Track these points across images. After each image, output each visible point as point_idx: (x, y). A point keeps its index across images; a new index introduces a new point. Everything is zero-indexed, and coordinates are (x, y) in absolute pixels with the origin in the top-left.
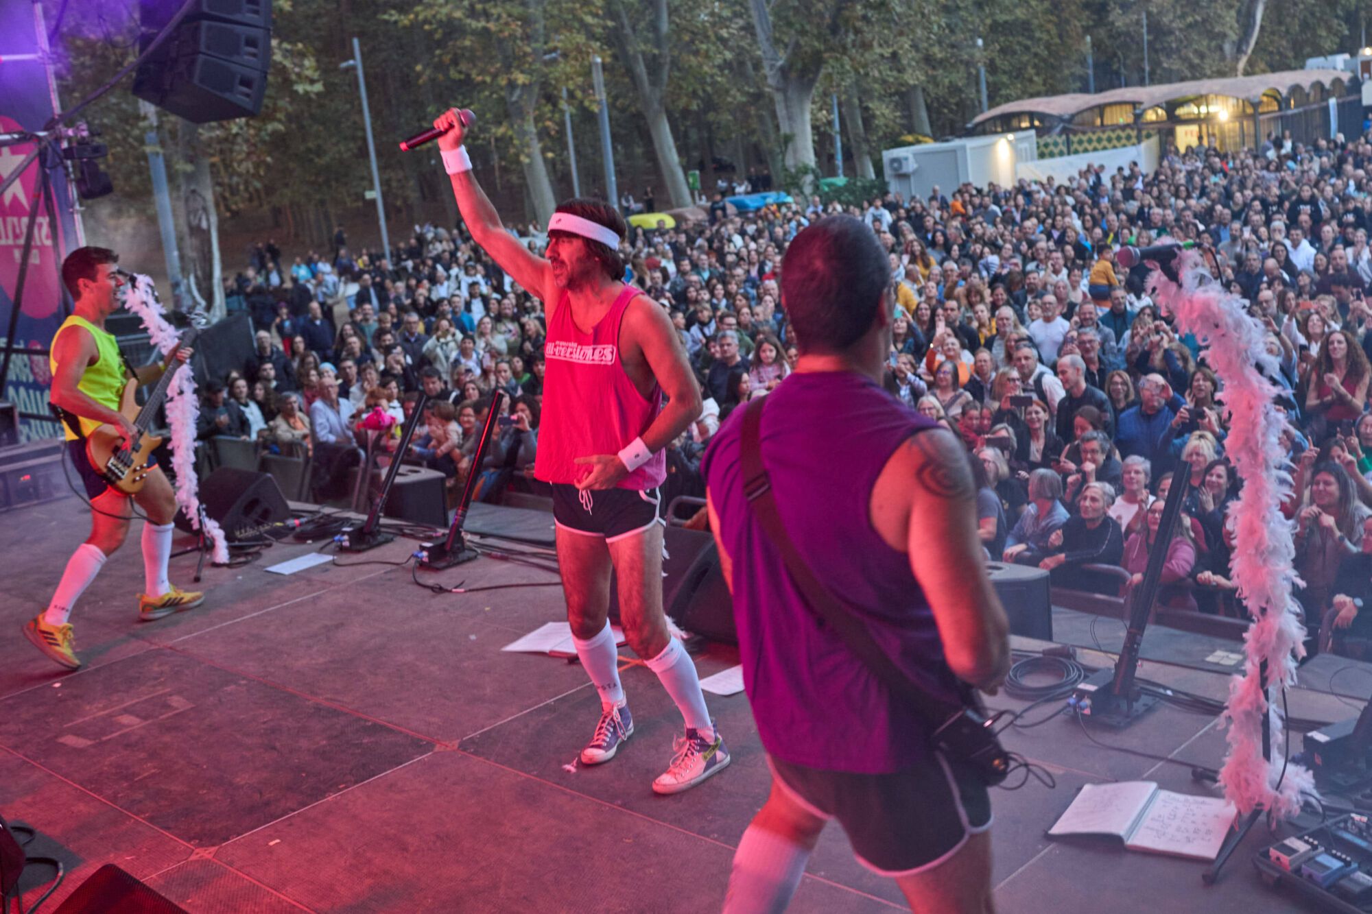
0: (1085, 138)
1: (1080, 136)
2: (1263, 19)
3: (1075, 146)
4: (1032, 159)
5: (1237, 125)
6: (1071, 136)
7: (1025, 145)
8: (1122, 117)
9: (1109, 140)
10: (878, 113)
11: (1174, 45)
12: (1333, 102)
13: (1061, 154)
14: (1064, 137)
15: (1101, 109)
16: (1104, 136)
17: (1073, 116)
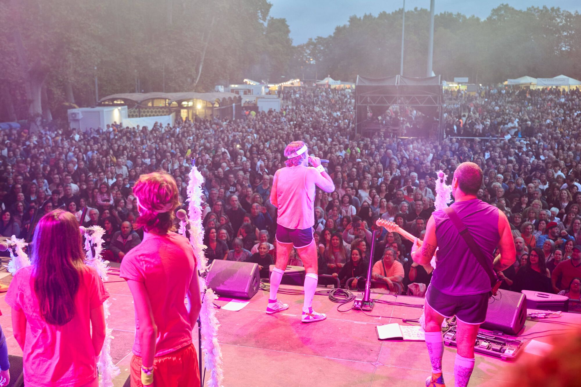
0: (146, 110)
1: (144, 110)
2: (202, 71)
3: (142, 113)
4: (126, 118)
5: (204, 110)
6: (141, 110)
7: (123, 112)
8: (162, 104)
9: (156, 112)
10: (56, 92)
11: (173, 78)
12: (234, 105)
13: (136, 116)
14: (138, 109)
15: (153, 100)
16: (154, 110)
17: (142, 102)
